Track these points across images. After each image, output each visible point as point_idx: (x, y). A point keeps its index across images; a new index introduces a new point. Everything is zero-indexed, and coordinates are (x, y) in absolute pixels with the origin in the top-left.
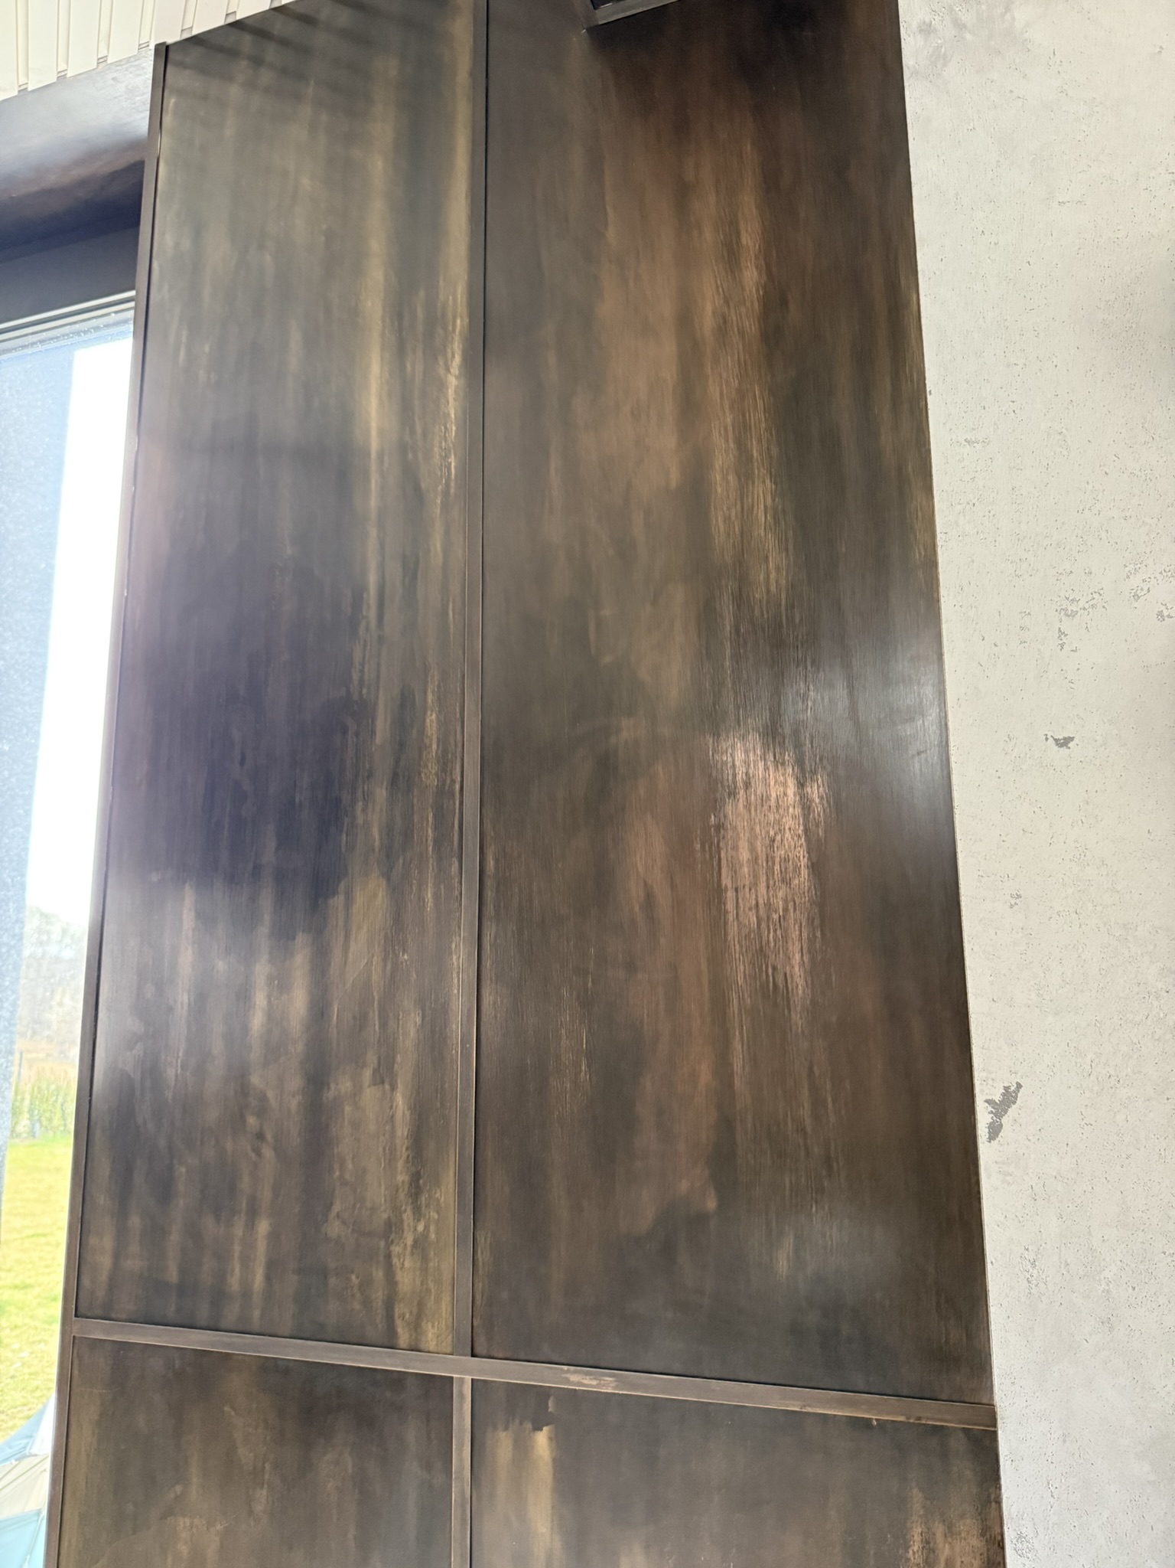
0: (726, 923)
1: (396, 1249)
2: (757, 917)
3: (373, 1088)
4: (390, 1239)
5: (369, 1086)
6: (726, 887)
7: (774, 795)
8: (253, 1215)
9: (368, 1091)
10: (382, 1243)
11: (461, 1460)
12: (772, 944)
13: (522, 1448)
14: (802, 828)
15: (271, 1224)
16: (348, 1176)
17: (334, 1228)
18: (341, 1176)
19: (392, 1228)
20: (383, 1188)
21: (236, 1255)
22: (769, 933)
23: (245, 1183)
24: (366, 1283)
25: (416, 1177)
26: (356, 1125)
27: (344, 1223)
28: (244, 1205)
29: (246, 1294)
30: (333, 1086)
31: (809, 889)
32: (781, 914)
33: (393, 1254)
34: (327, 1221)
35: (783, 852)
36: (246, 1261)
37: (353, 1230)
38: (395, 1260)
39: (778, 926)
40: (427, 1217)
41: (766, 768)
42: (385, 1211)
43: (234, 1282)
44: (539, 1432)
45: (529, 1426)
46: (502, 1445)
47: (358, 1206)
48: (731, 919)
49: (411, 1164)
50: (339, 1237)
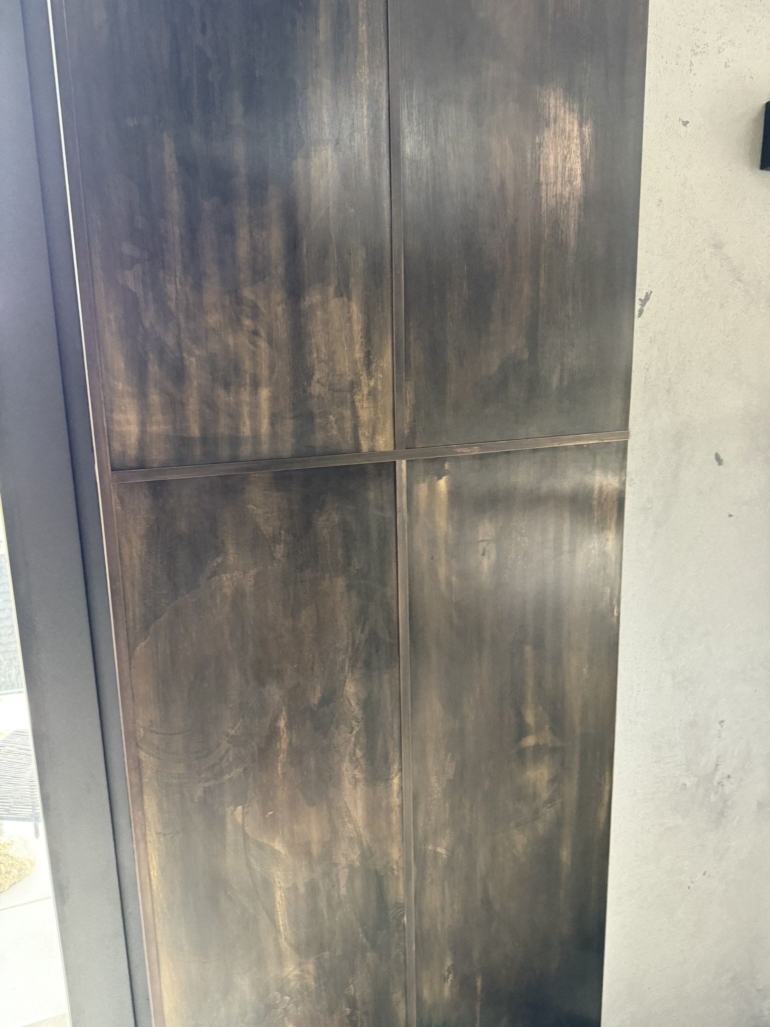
0: (541, 204)
1: (358, 398)
2: (556, 202)
3: (336, 300)
4: (354, 391)
5: (333, 298)
6: (542, 182)
7: (568, 130)
8: (256, 385)
9: (332, 301)
10: (349, 395)
11: (402, 502)
12: (562, 218)
13: (432, 489)
14: (579, 152)
15: (270, 391)
16: (323, 356)
17: (316, 389)
18: (318, 357)
19: (354, 385)
20: (347, 361)
21: (246, 414)
22: (561, 211)
23: (247, 365)
24: (340, 419)
25: (368, 354)
26: (326, 323)
27: (323, 385)
28: (248, 381)
29: (256, 437)
30: (307, 298)
31: (580, 188)
32: (567, 200)
33: (356, 400)
34: (310, 386)
35: (570, 165)
36: (254, 416)
37: (329, 389)
38: (357, 404)
39: (565, 208)
40: (376, 377)
41: (565, 112)
42: (349, 376)
43: (246, 430)
44: (440, 480)
45: (436, 478)
46: (422, 490)
47: (331, 374)
48: (543, 201)
49: (364, 347)
50: (320, 394)
